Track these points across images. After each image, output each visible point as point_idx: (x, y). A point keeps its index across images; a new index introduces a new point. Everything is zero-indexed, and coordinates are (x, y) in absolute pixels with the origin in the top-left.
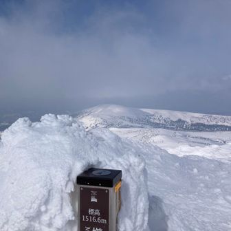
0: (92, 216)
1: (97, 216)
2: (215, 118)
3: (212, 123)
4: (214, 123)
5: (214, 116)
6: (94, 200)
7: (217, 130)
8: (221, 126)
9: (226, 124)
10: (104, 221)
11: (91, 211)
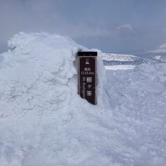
0: (86, 71)
1: (89, 71)
2: (113, 56)
3: (110, 60)
4: (112, 59)
5: (112, 54)
6: (87, 63)
7: (114, 64)
8: (117, 61)
9: (120, 60)
10: (93, 73)
11: (86, 69)
